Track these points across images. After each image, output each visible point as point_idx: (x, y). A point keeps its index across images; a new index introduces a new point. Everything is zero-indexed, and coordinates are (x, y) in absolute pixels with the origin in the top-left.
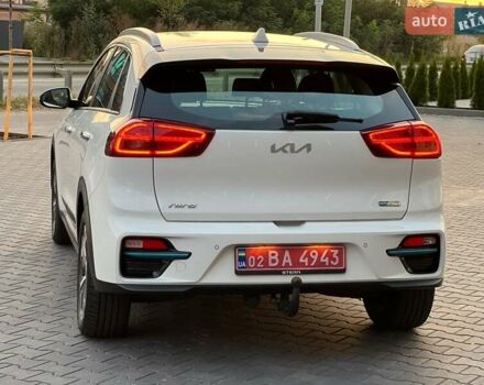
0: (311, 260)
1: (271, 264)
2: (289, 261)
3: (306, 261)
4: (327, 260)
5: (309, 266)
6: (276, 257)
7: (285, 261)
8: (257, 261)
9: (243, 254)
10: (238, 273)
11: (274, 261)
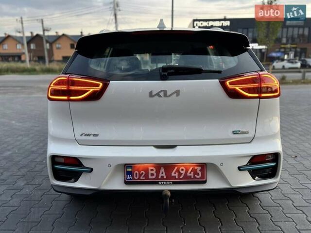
0: (180, 174)
1: (150, 177)
2: (164, 175)
3: (176, 175)
4: (192, 174)
5: (179, 178)
6: (154, 172)
7: (161, 175)
8: (140, 175)
9: (130, 170)
10: (126, 183)
11: (152, 175)
